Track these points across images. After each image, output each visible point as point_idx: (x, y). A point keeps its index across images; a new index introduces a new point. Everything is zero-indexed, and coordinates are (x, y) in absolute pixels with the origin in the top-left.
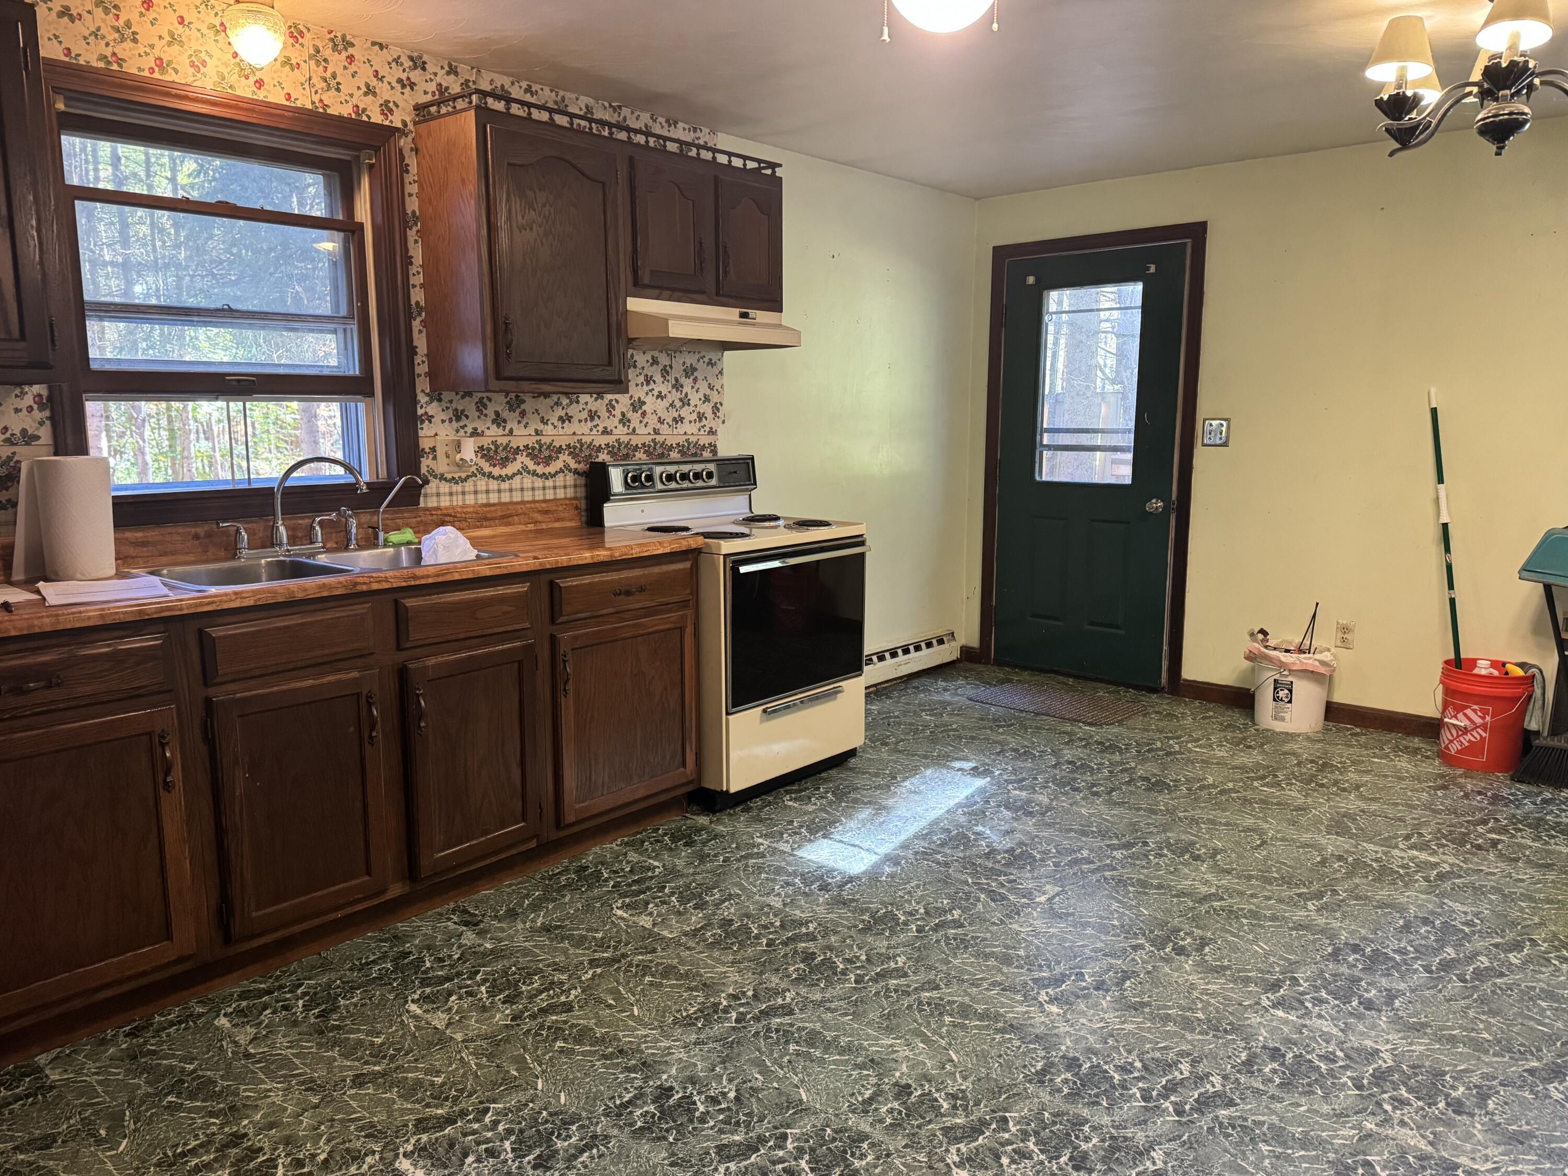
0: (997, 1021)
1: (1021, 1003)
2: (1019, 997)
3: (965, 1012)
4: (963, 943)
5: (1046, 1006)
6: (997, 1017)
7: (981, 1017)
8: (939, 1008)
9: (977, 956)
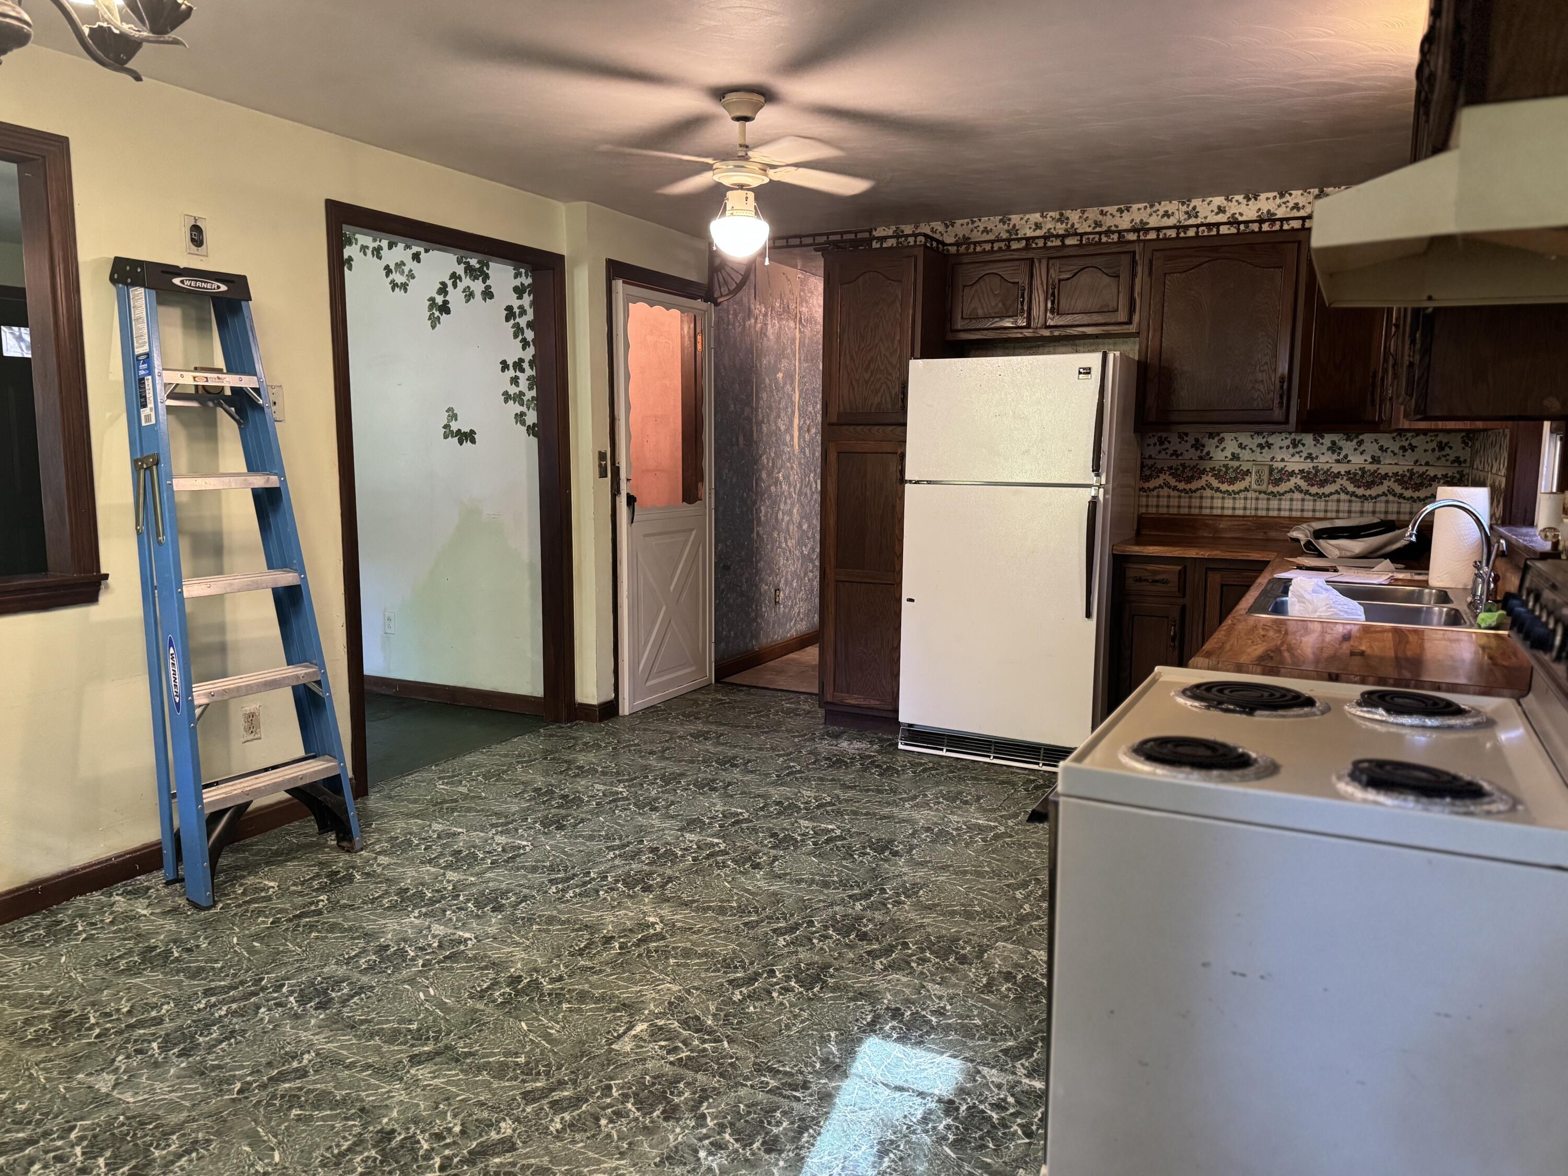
0: (697, 907)
1: (678, 921)
2: (679, 924)
3: (722, 911)
4: (728, 964)
5: (658, 920)
6: (697, 910)
7: (709, 908)
8: (742, 911)
9: (714, 954)
